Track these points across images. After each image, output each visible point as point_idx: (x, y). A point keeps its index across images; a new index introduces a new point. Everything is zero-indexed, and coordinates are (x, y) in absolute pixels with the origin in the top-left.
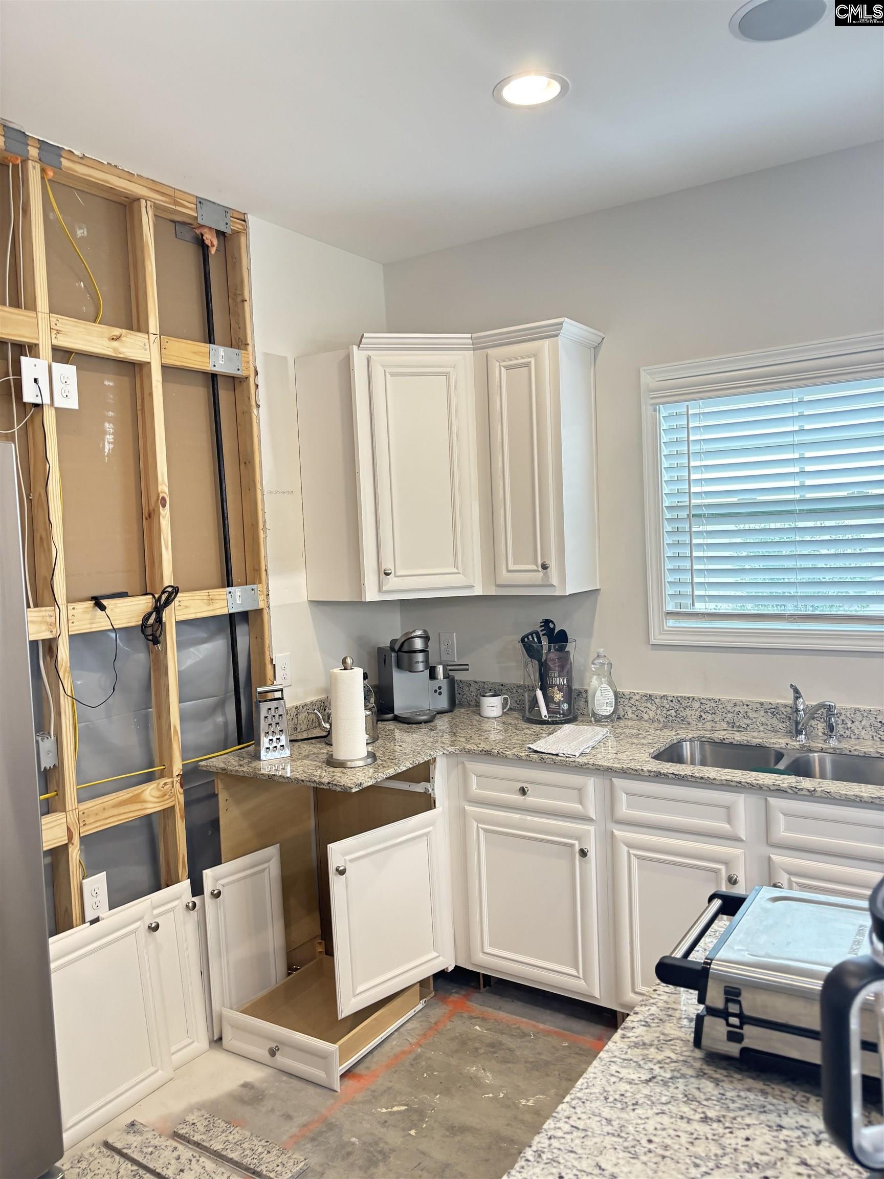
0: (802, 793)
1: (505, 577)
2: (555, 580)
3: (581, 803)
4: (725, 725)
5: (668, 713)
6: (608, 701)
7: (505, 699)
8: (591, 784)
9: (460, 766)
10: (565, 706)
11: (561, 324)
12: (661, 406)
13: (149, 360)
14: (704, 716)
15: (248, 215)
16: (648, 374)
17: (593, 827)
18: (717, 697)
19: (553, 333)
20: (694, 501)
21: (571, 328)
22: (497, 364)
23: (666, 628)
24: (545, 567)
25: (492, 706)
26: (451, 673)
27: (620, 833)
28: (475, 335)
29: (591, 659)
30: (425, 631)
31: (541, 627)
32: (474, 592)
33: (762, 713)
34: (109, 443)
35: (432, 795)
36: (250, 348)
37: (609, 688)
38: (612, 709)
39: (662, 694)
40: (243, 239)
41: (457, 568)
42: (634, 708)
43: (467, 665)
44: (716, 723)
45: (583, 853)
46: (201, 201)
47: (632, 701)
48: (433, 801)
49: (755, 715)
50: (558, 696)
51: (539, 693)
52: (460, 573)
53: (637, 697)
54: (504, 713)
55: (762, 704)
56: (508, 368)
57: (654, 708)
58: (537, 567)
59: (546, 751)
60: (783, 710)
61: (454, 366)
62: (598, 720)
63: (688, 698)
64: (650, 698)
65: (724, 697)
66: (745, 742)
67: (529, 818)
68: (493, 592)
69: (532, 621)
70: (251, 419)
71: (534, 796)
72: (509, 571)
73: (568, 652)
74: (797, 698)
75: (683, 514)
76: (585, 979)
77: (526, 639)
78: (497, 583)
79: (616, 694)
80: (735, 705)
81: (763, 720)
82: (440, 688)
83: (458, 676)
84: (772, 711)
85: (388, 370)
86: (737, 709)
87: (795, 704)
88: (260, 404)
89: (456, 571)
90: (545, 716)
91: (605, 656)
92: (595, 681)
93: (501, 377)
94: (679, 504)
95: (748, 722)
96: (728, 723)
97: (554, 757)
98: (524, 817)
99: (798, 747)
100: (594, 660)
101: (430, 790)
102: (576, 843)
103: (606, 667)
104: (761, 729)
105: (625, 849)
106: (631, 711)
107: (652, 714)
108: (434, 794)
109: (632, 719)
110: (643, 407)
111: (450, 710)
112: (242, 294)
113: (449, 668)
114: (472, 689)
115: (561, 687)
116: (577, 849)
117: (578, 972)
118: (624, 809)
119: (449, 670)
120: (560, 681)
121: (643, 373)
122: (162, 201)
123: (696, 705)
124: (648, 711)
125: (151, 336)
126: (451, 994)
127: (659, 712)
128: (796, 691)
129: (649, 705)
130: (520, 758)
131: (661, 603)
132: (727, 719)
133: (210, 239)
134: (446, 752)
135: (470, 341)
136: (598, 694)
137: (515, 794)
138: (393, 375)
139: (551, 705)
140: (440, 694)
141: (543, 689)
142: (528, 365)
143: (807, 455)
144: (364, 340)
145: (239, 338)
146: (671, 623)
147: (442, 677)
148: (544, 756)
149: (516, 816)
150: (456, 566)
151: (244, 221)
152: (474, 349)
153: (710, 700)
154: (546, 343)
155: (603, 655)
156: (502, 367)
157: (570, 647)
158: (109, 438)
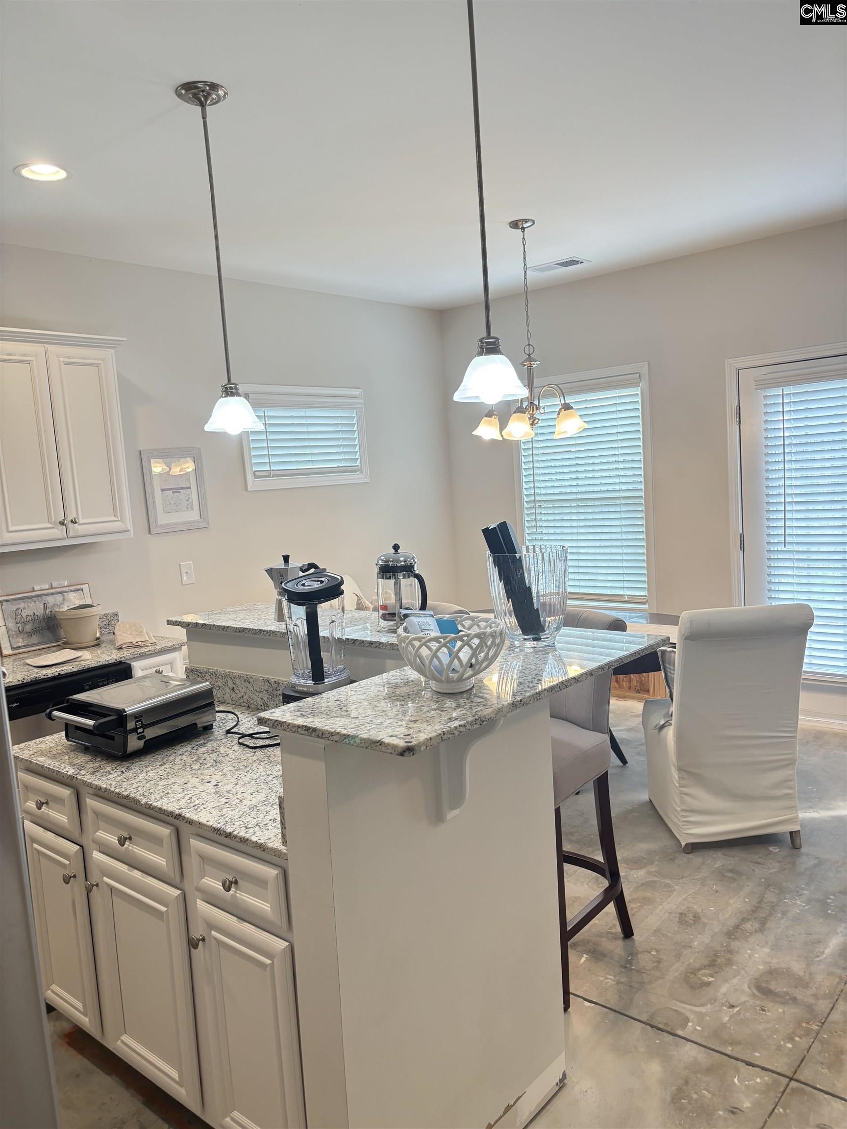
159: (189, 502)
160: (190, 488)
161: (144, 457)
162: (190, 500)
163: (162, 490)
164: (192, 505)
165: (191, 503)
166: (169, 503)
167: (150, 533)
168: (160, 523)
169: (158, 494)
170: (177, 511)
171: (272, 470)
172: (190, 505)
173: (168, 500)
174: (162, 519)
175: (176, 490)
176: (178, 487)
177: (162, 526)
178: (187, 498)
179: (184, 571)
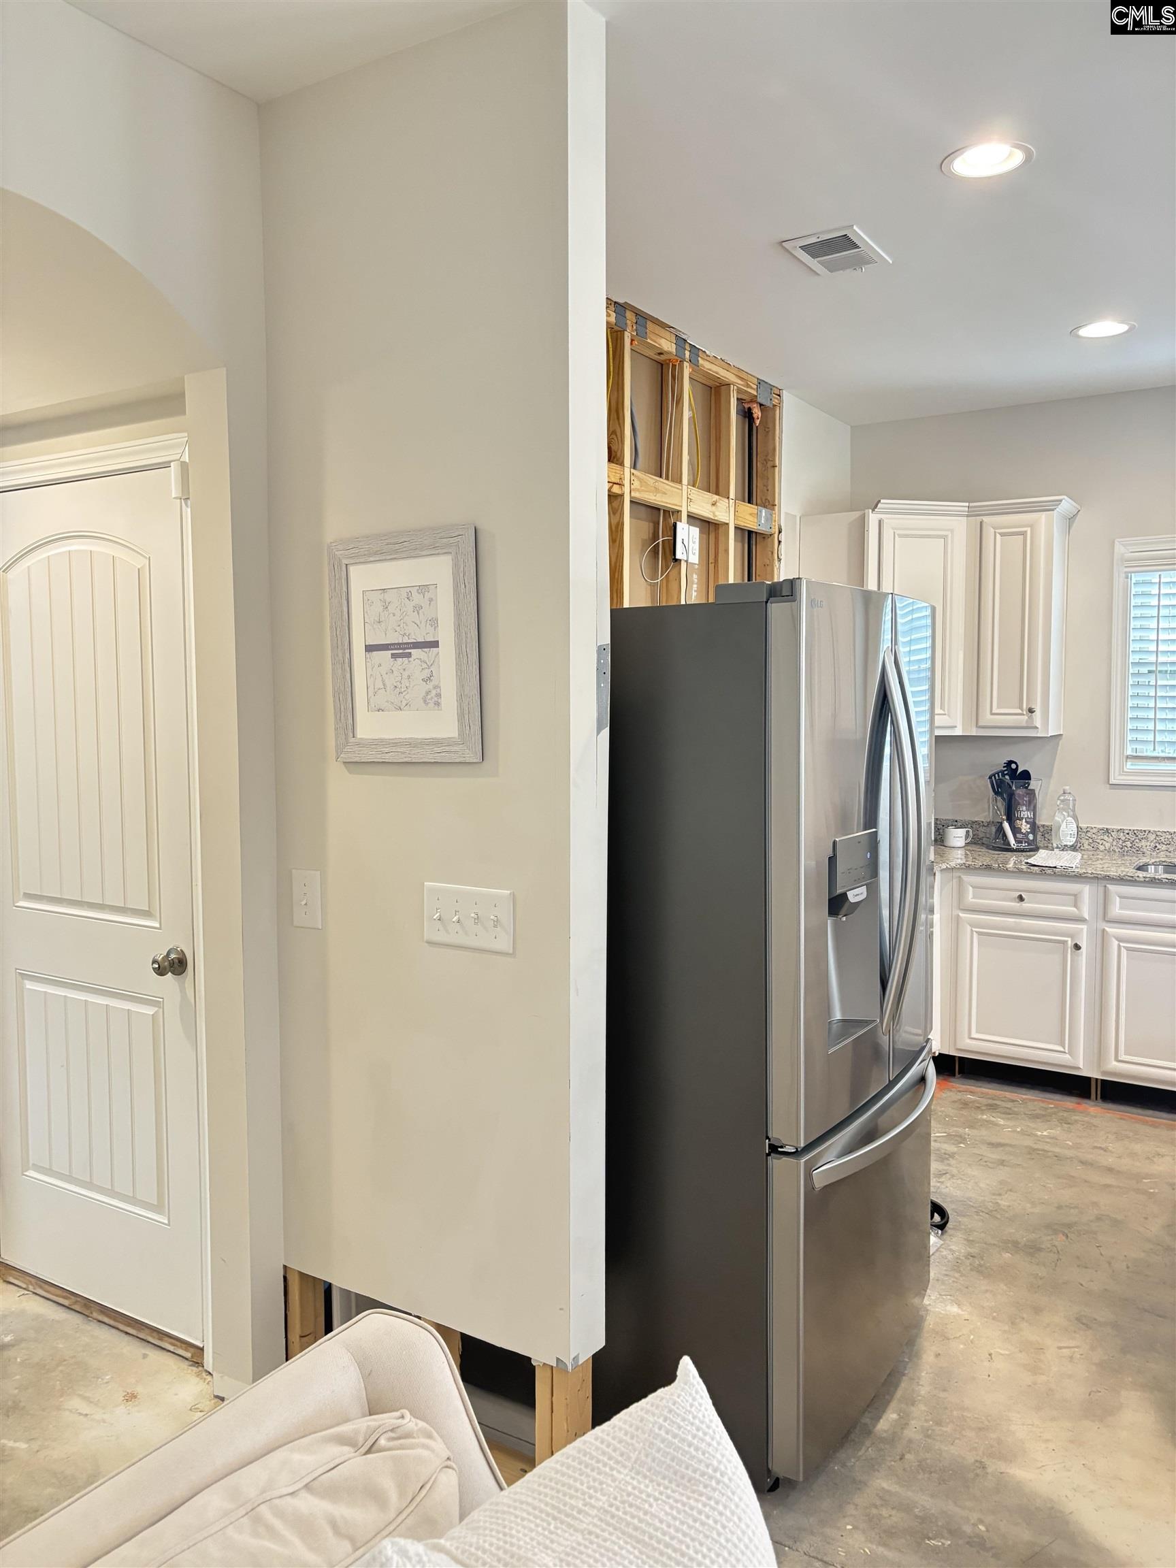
1: (987, 718)
3: (1076, 906)
5: (1124, 845)
6: (1072, 832)
7: (968, 832)
8: (1086, 891)
9: (955, 881)
10: (1030, 837)
11: (1061, 501)
12: (1133, 574)
13: (727, 522)
14: (1160, 846)
15: (784, 391)
16: (1124, 545)
17: (1086, 927)
18: (1172, 830)
19: (1049, 508)
20: (1161, 659)
21: (1067, 505)
22: (992, 530)
23: (1125, 770)
24: (1031, 711)
25: (957, 837)
27: (1112, 931)
28: (972, 504)
29: (1056, 799)
31: (1004, 767)
32: (955, 732)
34: (695, 591)
36: (776, 508)
37: (1073, 821)
38: (1074, 840)
39: (1119, 827)
40: (778, 412)
41: (944, 710)
42: (1091, 841)
44: (1171, 852)
45: (1077, 947)
46: (760, 382)
47: (1090, 834)
50: (1025, 827)
51: (1006, 825)
52: (945, 714)
53: (1095, 831)
54: (967, 844)
56: (1002, 535)
57: (1110, 840)
58: (1022, 710)
59: (1044, 865)
61: (952, 531)
62: (1064, 848)
63: (1144, 831)
64: (1107, 831)
67: (1025, 921)
68: (973, 732)
69: (995, 758)
70: (773, 571)
71: (1030, 903)
72: (992, 714)
73: (1034, 790)
75: (1145, 670)
76: (1070, 1053)
77: (993, 778)
78: (980, 724)
79: (1079, 829)
85: (898, 532)
88: (782, 557)
89: (943, 712)
90: (1015, 845)
91: (1070, 793)
92: (1058, 818)
93: (995, 545)
94: (1142, 661)
97: (1054, 869)
98: (1017, 920)
100: (1059, 797)
102: (1070, 939)
103: (1071, 802)
105: (1116, 943)
106: (1088, 843)
107: (1107, 845)
109: (1088, 850)
110: (1116, 575)
112: (774, 460)
115: (1028, 820)
116: (1070, 943)
117: (1064, 1049)
118: (1117, 910)
120: (1025, 813)
121: (1117, 544)
122: (742, 385)
123: (1152, 837)
124: (1105, 843)
125: (731, 500)
127: (1115, 843)
129: (1106, 837)
130: (1020, 871)
131: (1122, 748)
133: (757, 412)
134: (948, 866)
135: (967, 509)
136: (1063, 826)
137: (1011, 901)
138: (900, 536)
139: (1018, 835)
141: (1010, 819)
142: (1024, 534)
144: (879, 505)
145: (766, 499)
146: (1129, 766)
148: (1044, 868)
149: (1011, 920)
150: (942, 708)
151: (779, 396)
152: (967, 516)
153: (1165, 832)
154: (1043, 516)
155: (1069, 791)
156: (997, 534)
157: (1033, 784)
158: (695, 586)
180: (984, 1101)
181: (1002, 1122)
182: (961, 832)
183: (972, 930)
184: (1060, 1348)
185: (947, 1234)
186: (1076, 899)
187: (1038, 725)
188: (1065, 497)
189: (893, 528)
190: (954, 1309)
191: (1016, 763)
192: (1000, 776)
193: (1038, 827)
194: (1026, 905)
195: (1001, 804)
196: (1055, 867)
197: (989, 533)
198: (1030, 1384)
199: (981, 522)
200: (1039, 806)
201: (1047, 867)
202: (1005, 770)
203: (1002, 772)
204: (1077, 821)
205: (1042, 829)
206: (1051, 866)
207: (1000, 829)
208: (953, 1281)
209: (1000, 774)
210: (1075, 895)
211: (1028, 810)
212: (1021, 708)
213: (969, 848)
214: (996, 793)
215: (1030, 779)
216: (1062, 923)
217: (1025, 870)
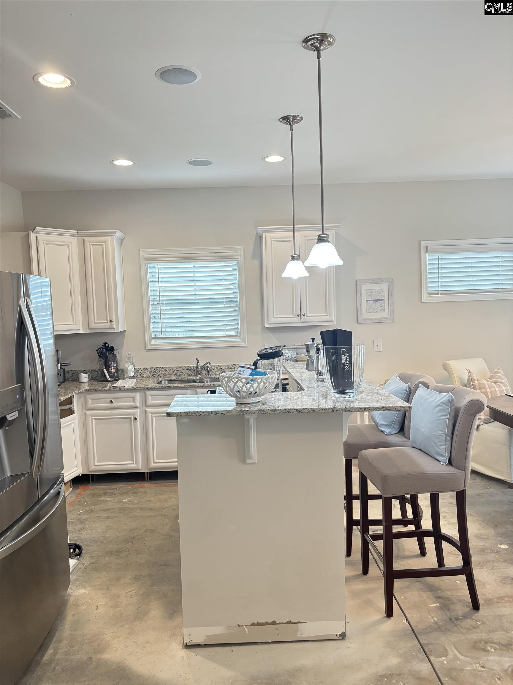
0: (207, 386)
1: (93, 325)
2: (115, 326)
3: (134, 402)
4: (174, 376)
5: (153, 374)
6: (132, 371)
7: (89, 375)
8: (138, 395)
9: (83, 398)
10: (116, 374)
11: (116, 232)
12: (148, 264)
14: (166, 373)
16: (143, 252)
17: (138, 410)
18: (170, 366)
19: (112, 235)
20: (161, 298)
21: (119, 234)
22: (89, 243)
23: (152, 343)
24: (111, 321)
25: (85, 378)
26: (63, 367)
27: (149, 410)
28: (79, 231)
29: (125, 357)
30: (57, 349)
31: (103, 345)
32: (79, 332)
33: (186, 370)
35: (73, 409)
38: (134, 374)
39: (151, 367)
42: (141, 374)
43: (70, 363)
44: (170, 375)
45: (136, 419)
47: (140, 371)
48: (73, 411)
49: (184, 371)
50: (113, 371)
51: (105, 371)
52: (74, 324)
53: (142, 369)
54: (89, 380)
55: (186, 367)
56: (93, 245)
57: (148, 372)
59: (120, 386)
60: (192, 368)
61: (71, 243)
62: (130, 378)
63: (161, 368)
64: (146, 369)
65: (173, 366)
66: (182, 379)
67: (113, 411)
68: (88, 331)
69: (100, 342)
71: (115, 403)
72: (95, 323)
73: (116, 355)
74: (198, 363)
75: (156, 303)
76: (136, 464)
77: (98, 350)
78: (90, 328)
79: (135, 369)
80: (177, 368)
81: (186, 372)
82: (60, 373)
83: (67, 369)
84: (189, 369)
85: (45, 242)
86: (177, 369)
87: (197, 366)
89: (73, 323)
90: (109, 379)
91: (130, 355)
92: (126, 366)
93: (90, 249)
94: (154, 299)
95: (181, 373)
96: (174, 375)
97: (124, 388)
98: (111, 411)
99: (199, 378)
100: (127, 356)
101: (72, 407)
102: (132, 416)
103: (131, 359)
104: (186, 375)
105: (151, 415)
106: (139, 375)
107: (147, 375)
108: (74, 408)
109: (140, 377)
110: (141, 264)
111: (63, 382)
113: (62, 364)
114: (70, 374)
115: (114, 367)
116: (133, 418)
117: (133, 462)
118: (150, 401)
119: (63, 366)
120: (113, 365)
121: (141, 252)
123: (163, 370)
124: (146, 374)
126: (79, 486)
127: (150, 374)
128: (198, 360)
129: (146, 372)
130: (110, 390)
131: (150, 335)
132: (174, 373)
134: (79, 392)
135: (77, 233)
136: (129, 368)
137: (108, 403)
138: (47, 244)
139: (110, 374)
140: (60, 375)
141: (107, 368)
142: (102, 245)
143: (197, 284)
144: (35, 230)
146: (153, 342)
147: (60, 369)
148: (120, 388)
149: (108, 411)
150: (73, 321)
152: (77, 236)
153: (168, 367)
154: (109, 238)
156: (91, 245)
157: (116, 352)
159: (382, 307)
160: (384, 300)
161: (358, 283)
162: (383, 307)
163: (367, 301)
164: (384, 309)
165: (383, 308)
166: (370, 308)
167: (357, 323)
168: (364, 318)
169: (364, 303)
170: (375, 312)
171: (440, 291)
172: (383, 309)
173: (370, 306)
174: (366, 316)
175: (375, 301)
176: (376, 299)
177: (365, 319)
178: (381, 305)
179: (375, 344)
180: (102, 492)
181: (109, 499)
182: (86, 375)
183: (92, 418)
184: (127, 593)
185: (82, 557)
186: (134, 399)
187: (115, 327)
188: (118, 231)
189: (43, 241)
190: (82, 591)
191: (107, 343)
192: (101, 350)
193: (119, 370)
194: (114, 404)
195: (102, 361)
196: (125, 387)
197: (87, 244)
198: (113, 614)
199: (84, 240)
200: (118, 361)
201: (121, 387)
202: (103, 347)
203: (102, 348)
204: (134, 366)
205: (121, 371)
206: (123, 386)
207: (103, 373)
208: (83, 578)
209: (101, 349)
210: (134, 397)
211: (114, 363)
212: (107, 320)
213: (90, 382)
214: (100, 357)
215: (114, 350)
216: (128, 410)
217: (112, 389)
